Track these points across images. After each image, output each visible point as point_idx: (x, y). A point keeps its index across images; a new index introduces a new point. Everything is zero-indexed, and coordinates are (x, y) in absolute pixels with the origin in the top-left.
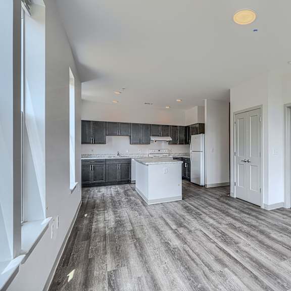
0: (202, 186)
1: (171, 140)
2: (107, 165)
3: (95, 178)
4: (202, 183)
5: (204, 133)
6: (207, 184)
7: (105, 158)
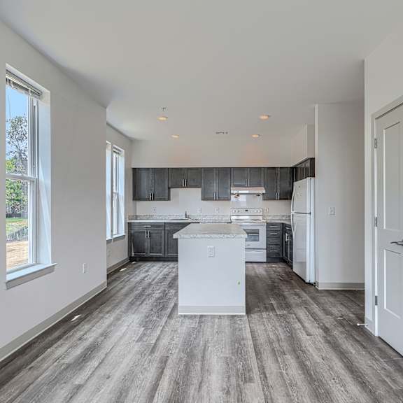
0: (310, 284)
1: (264, 192)
2: (167, 232)
3: (152, 249)
4: (310, 278)
5: (314, 176)
6: (319, 282)
7: (163, 221)
